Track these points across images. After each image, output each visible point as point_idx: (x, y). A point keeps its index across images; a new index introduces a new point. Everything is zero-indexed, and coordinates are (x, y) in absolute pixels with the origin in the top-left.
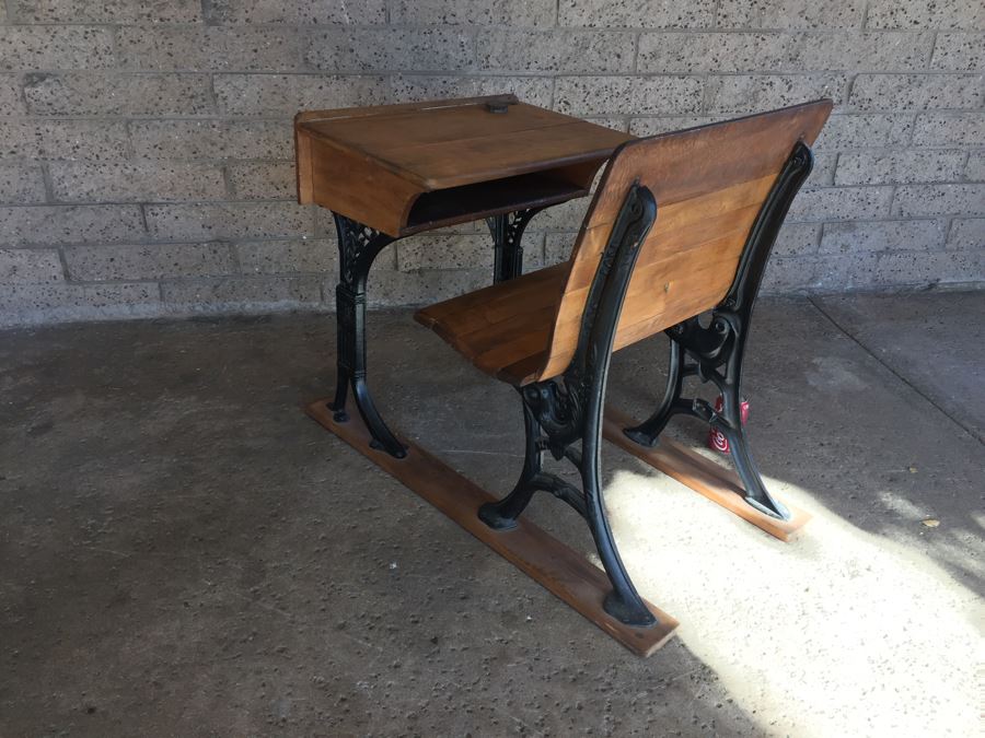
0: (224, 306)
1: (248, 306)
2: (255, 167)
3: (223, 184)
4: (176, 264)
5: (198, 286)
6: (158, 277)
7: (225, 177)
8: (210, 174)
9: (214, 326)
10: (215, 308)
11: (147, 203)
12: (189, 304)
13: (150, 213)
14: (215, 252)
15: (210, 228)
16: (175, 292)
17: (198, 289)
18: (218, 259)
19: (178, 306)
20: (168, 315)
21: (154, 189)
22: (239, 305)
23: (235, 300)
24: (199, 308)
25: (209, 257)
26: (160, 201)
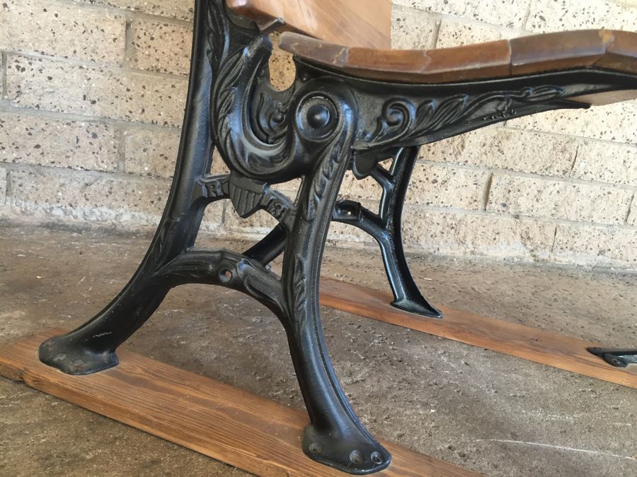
0: (92, 213)
1: (126, 218)
2: (169, 29)
3: (122, 45)
4: (38, 146)
5: (62, 181)
6: (9, 160)
7: (127, 36)
8: (108, 29)
9: (75, 234)
10: (80, 215)
11: (12, 54)
12: (47, 206)
13: (14, 65)
14: (95, 136)
15: (94, 102)
16: (29, 185)
17: (63, 185)
18: (96, 146)
19: (30, 205)
20: (12, 217)
21: (26, 37)
22: (113, 213)
23: (110, 207)
24: (58, 213)
25: (84, 142)
26: (31, 53)
